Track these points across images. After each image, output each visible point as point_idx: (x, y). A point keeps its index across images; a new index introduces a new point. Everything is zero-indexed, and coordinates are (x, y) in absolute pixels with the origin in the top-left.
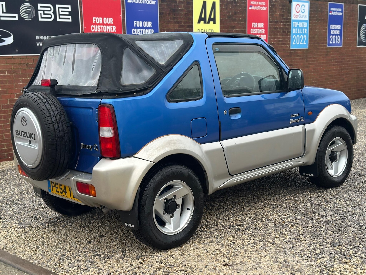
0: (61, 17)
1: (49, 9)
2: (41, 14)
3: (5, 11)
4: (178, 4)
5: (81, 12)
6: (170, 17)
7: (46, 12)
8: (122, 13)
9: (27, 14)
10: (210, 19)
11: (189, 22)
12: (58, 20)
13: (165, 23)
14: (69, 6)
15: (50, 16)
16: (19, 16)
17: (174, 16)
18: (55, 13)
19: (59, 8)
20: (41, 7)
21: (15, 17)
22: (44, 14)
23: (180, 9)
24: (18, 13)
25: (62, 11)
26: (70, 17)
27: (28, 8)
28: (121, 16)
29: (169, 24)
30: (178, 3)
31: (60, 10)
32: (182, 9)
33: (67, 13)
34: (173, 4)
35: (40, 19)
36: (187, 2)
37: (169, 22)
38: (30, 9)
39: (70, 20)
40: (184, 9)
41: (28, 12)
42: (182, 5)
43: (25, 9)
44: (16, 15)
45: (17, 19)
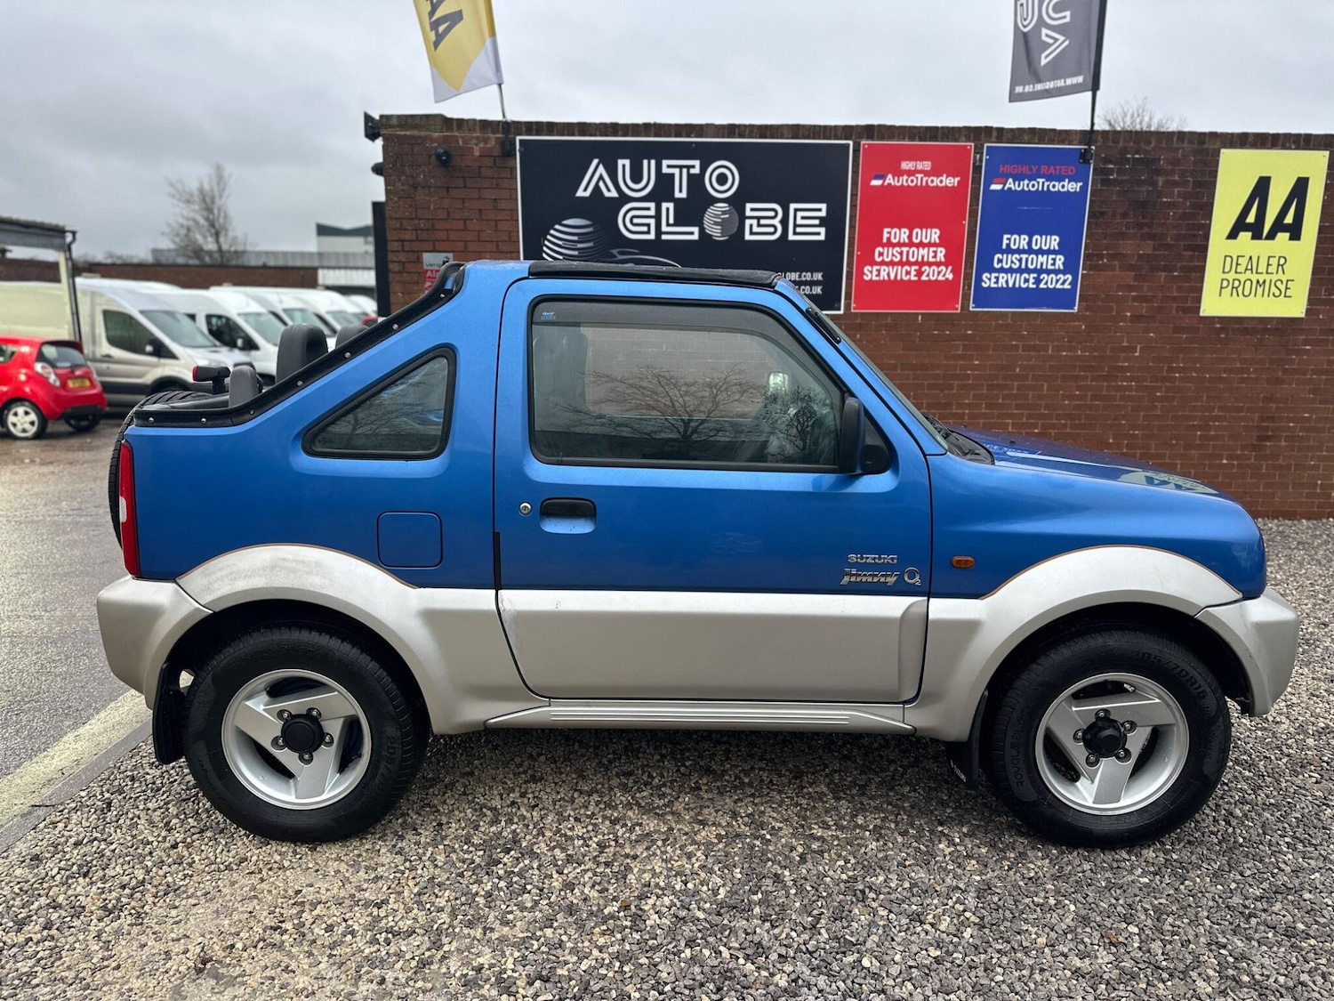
0: (798, 230)
1: (772, 214)
2: (751, 226)
3: (671, 221)
4: (1162, 187)
5: (853, 217)
6: (1127, 223)
7: (762, 222)
8: (969, 216)
9: (719, 227)
10: (1278, 226)
11: (1195, 236)
12: (791, 237)
13: (1105, 238)
14: (823, 206)
15: (772, 230)
16: (702, 231)
17: (1142, 221)
18: (784, 222)
19: (796, 210)
20: (752, 210)
21: (692, 233)
22: (759, 225)
23: (1165, 200)
24: (700, 224)
25: (803, 218)
26: (822, 230)
27: (724, 213)
28: (966, 223)
29: (1121, 242)
30: (1160, 184)
31: (800, 214)
32: (1174, 202)
33: (817, 222)
34: (1143, 189)
35: (748, 237)
36: (1194, 181)
37: (1122, 236)
38: (727, 216)
39: (822, 237)
40: (1181, 200)
41: (723, 224)
42: (1176, 190)
43: (716, 216)
44: (696, 230)
45: (696, 237)
